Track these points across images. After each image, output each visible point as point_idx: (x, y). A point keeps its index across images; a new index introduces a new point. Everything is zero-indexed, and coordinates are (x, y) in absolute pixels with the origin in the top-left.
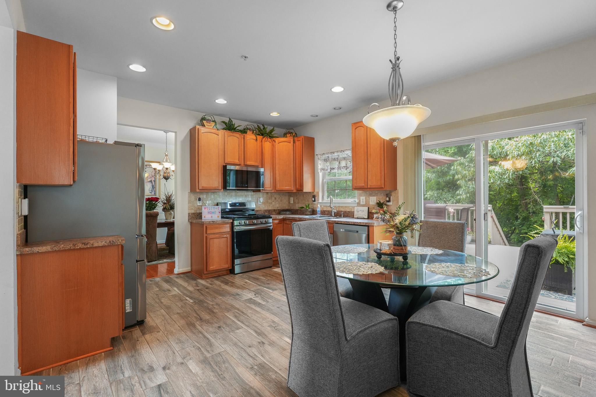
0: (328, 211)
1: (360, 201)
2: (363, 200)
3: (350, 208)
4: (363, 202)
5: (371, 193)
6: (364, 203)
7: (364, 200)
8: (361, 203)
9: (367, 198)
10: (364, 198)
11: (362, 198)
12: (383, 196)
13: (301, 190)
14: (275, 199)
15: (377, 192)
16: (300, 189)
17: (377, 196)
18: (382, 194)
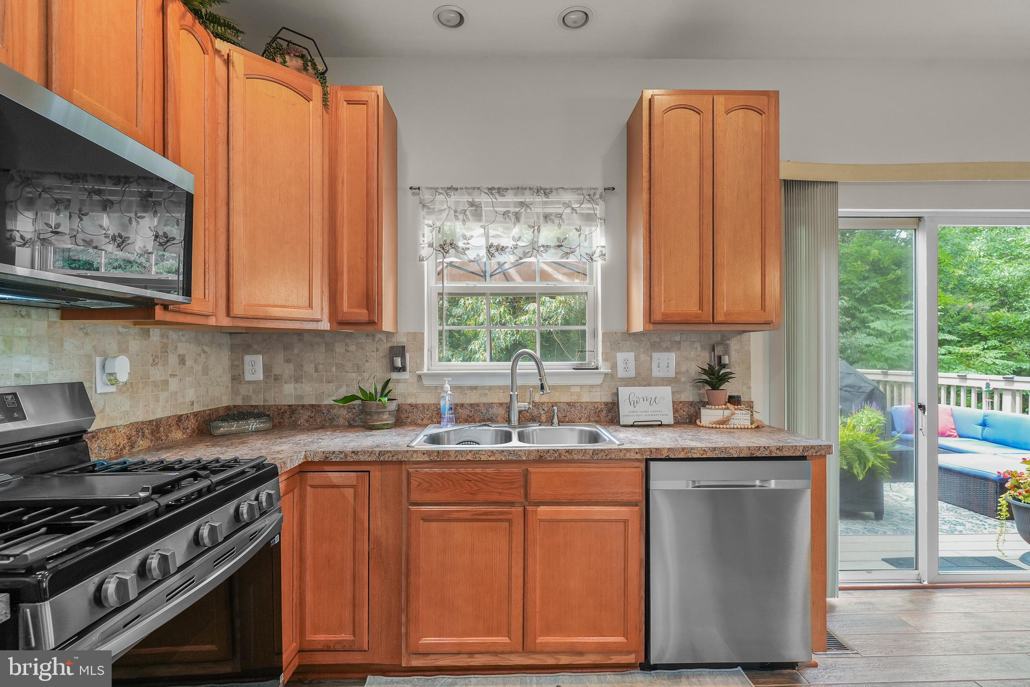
0: (471, 405)
1: (614, 366)
2: (626, 362)
3: (573, 390)
4: (626, 369)
5: (658, 340)
6: (632, 373)
7: (632, 364)
8: (621, 373)
9: (643, 357)
10: (631, 356)
11: (620, 357)
12: (699, 349)
13: (371, 323)
14: (182, 361)
15: (677, 339)
16: (365, 318)
17: (679, 349)
18: (697, 345)
